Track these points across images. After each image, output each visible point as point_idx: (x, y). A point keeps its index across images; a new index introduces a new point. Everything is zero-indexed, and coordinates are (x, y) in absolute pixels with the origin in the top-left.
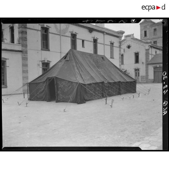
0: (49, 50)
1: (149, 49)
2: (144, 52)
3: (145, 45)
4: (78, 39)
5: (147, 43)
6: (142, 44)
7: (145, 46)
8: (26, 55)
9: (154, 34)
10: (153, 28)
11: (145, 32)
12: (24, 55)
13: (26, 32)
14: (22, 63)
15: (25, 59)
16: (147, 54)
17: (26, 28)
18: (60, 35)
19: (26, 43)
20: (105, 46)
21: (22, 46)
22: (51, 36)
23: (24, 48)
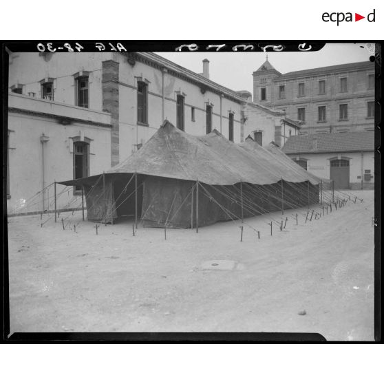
0: (147, 126)
1: (281, 127)
2: (273, 131)
3: (273, 117)
4: (187, 105)
5: (278, 114)
6: (269, 116)
7: (273, 121)
8: (116, 132)
9: (280, 96)
10: (279, 85)
11: (264, 91)
12: (115, 134)
13: (118, 91)
14: (112, 147)
15: (115, 140)
16: (278, 134)
17: (118, 83)
18: (162, 97)
19: (118, 111)
20: (223, 119)
21: (112, 116)
22: (150, 97)
23: (114, 120)
